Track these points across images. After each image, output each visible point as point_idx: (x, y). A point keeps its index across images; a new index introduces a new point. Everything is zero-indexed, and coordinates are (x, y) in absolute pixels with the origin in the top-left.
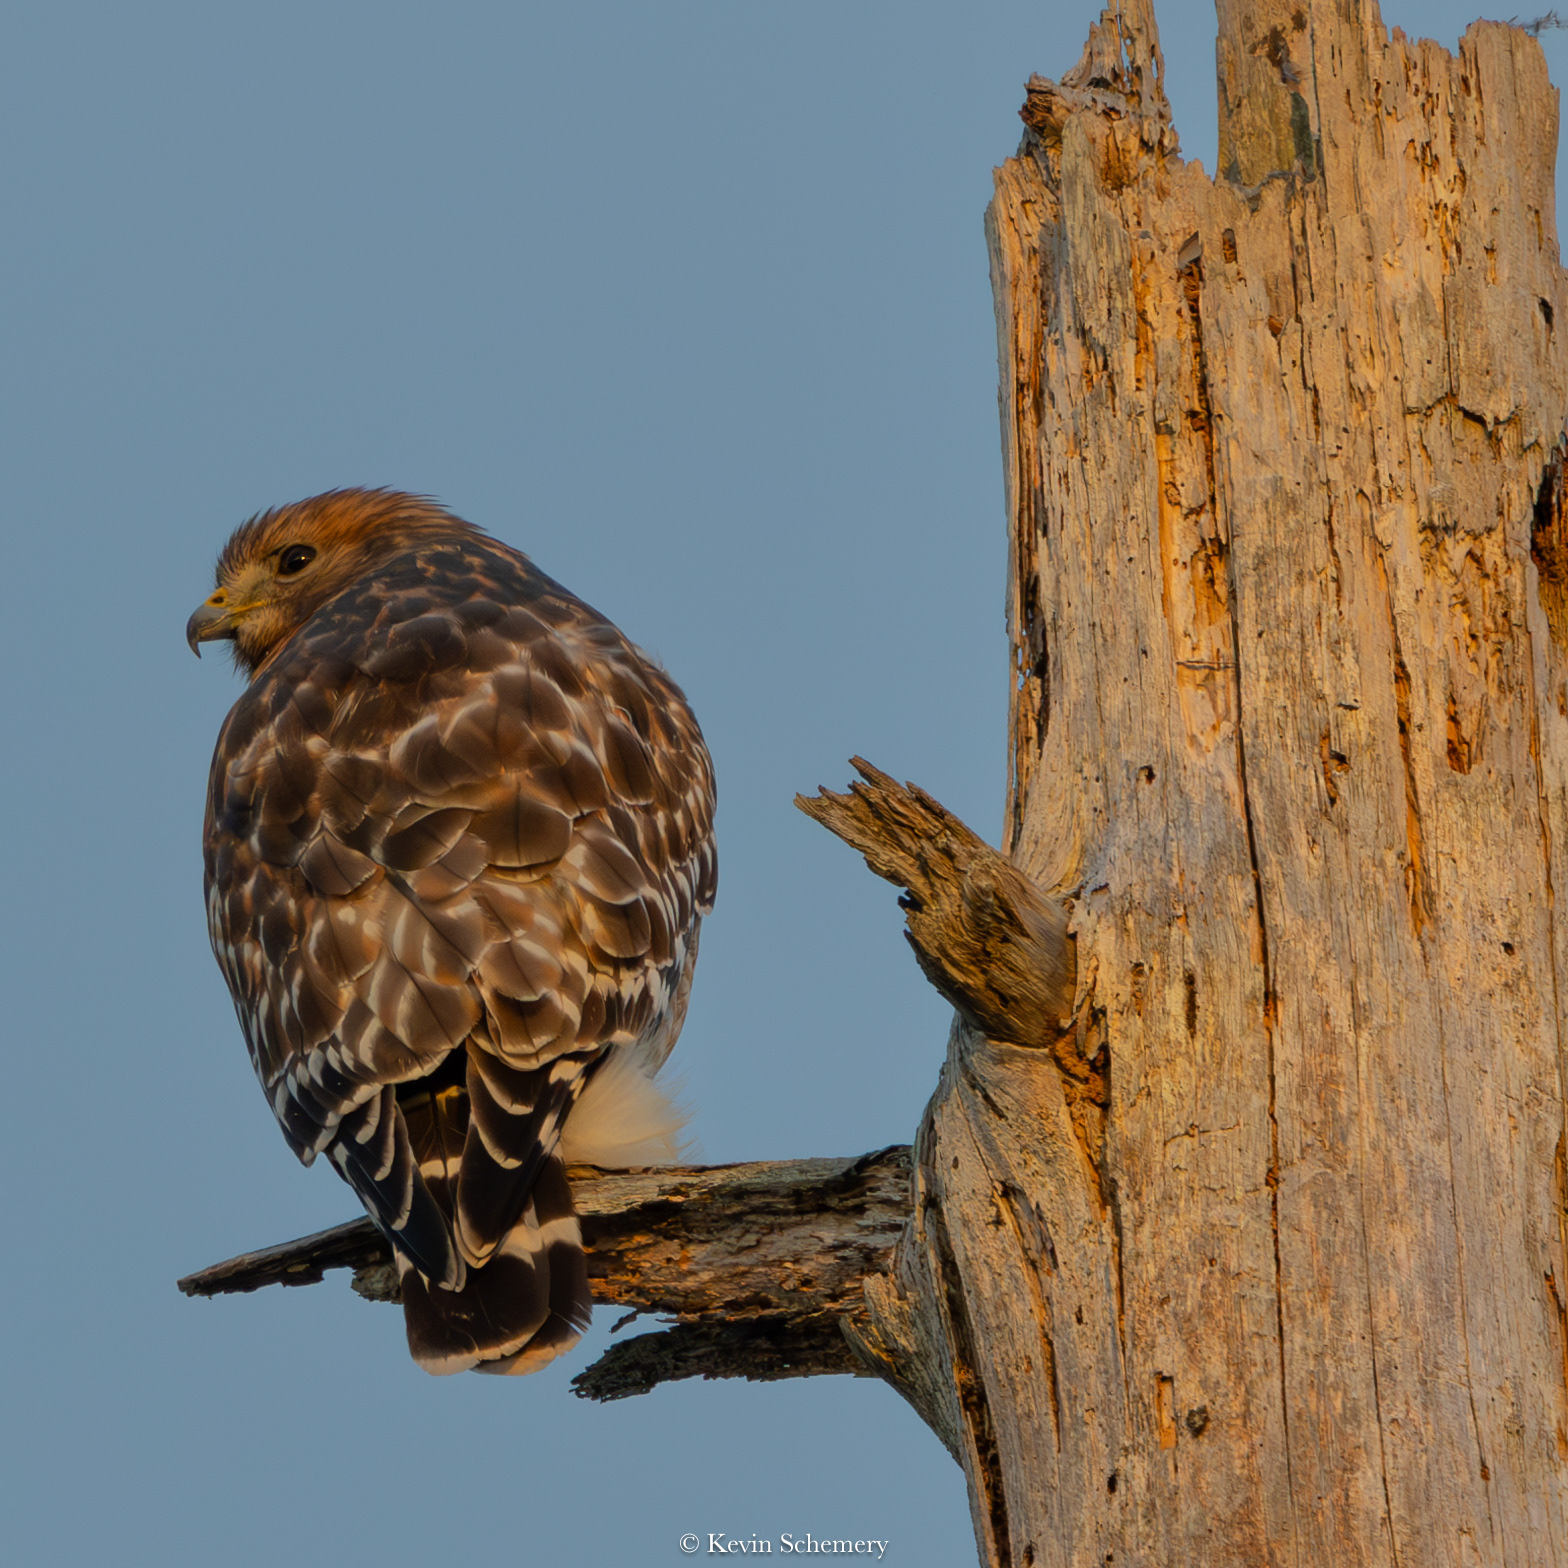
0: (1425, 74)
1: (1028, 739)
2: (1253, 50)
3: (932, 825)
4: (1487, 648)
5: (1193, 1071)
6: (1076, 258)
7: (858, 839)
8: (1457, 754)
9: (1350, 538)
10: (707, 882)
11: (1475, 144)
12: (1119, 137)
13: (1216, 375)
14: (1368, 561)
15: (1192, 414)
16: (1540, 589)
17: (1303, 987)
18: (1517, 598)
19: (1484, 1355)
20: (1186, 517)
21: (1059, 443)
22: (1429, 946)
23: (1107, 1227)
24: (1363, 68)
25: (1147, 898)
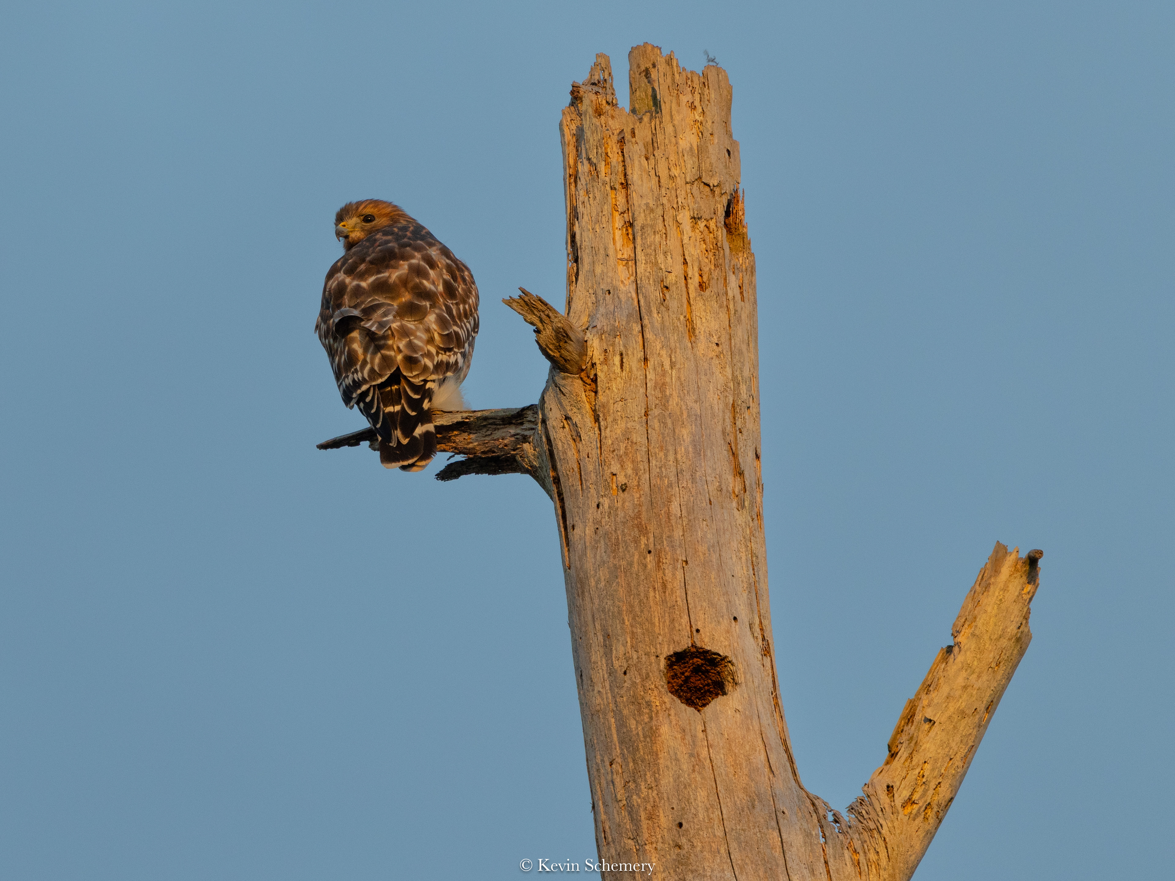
0: (692, 81)
1: (573, 282)
2: (640, 74)
3: (544, 308)
4: (711, 254)
5: (622, 381)
6: (587, 137)
7: (521, 312)
8: (702, 286)
9: (669, 221)
10: (476, 326)
11: (707, 102)
12: (600, 100)
13: (629, 172)
14: (675, 228)
15: (622, 184)
16: (727, 236)
17: (655, 356)
18: (720, 239)
19: (710, 467)
20: (620, 215)
21: (582, 193)
22: (694, 344)
23: (596, 429)
24: (673, 80)
25: (609, 330)
